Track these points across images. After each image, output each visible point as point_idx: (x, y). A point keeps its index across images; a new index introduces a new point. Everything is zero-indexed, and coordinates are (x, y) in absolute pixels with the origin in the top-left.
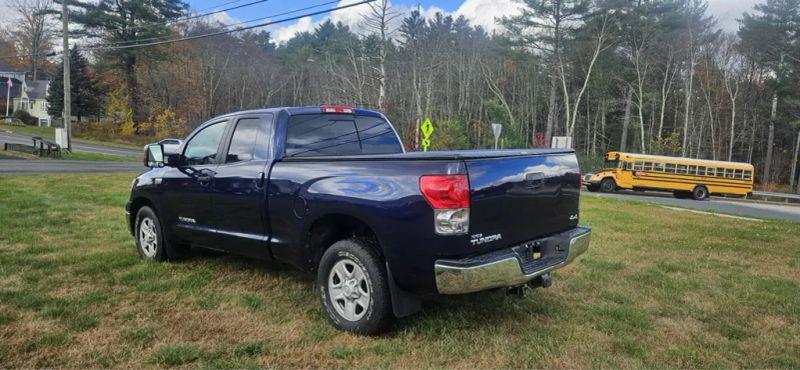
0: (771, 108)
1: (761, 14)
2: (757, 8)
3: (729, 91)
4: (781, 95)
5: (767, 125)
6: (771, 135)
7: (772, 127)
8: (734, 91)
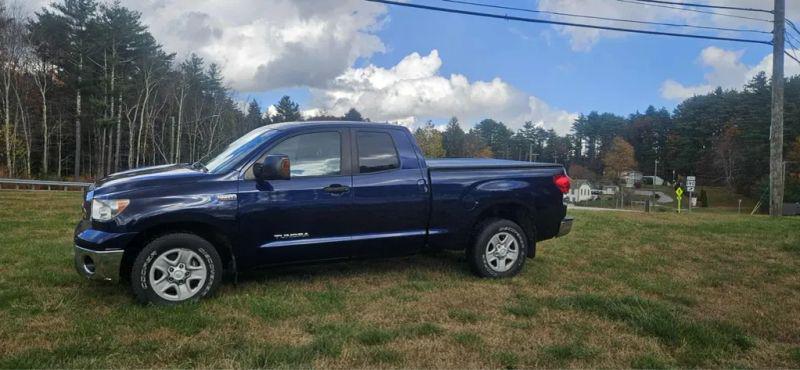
0: (76, 105)
1: (58, 13)
2: (54, 5)
3: (38, 83)
4: (84, 95)
5: (73, 121)
6: (78, 131)
7: (78, 123)
8: (43, 84)
